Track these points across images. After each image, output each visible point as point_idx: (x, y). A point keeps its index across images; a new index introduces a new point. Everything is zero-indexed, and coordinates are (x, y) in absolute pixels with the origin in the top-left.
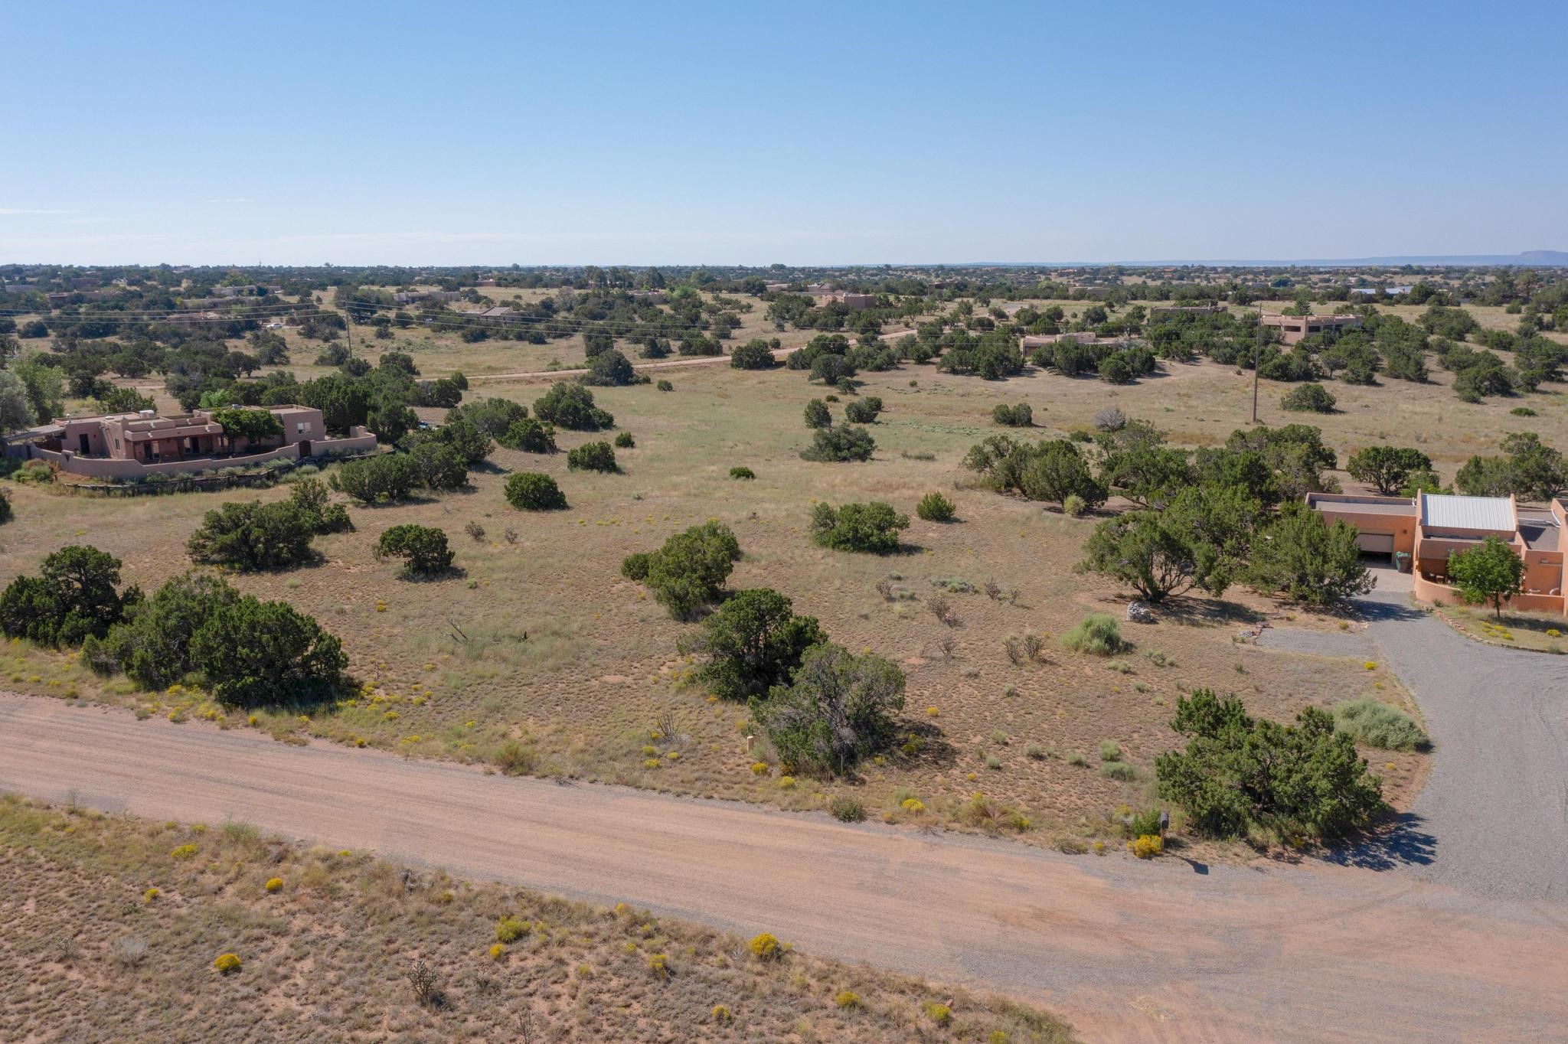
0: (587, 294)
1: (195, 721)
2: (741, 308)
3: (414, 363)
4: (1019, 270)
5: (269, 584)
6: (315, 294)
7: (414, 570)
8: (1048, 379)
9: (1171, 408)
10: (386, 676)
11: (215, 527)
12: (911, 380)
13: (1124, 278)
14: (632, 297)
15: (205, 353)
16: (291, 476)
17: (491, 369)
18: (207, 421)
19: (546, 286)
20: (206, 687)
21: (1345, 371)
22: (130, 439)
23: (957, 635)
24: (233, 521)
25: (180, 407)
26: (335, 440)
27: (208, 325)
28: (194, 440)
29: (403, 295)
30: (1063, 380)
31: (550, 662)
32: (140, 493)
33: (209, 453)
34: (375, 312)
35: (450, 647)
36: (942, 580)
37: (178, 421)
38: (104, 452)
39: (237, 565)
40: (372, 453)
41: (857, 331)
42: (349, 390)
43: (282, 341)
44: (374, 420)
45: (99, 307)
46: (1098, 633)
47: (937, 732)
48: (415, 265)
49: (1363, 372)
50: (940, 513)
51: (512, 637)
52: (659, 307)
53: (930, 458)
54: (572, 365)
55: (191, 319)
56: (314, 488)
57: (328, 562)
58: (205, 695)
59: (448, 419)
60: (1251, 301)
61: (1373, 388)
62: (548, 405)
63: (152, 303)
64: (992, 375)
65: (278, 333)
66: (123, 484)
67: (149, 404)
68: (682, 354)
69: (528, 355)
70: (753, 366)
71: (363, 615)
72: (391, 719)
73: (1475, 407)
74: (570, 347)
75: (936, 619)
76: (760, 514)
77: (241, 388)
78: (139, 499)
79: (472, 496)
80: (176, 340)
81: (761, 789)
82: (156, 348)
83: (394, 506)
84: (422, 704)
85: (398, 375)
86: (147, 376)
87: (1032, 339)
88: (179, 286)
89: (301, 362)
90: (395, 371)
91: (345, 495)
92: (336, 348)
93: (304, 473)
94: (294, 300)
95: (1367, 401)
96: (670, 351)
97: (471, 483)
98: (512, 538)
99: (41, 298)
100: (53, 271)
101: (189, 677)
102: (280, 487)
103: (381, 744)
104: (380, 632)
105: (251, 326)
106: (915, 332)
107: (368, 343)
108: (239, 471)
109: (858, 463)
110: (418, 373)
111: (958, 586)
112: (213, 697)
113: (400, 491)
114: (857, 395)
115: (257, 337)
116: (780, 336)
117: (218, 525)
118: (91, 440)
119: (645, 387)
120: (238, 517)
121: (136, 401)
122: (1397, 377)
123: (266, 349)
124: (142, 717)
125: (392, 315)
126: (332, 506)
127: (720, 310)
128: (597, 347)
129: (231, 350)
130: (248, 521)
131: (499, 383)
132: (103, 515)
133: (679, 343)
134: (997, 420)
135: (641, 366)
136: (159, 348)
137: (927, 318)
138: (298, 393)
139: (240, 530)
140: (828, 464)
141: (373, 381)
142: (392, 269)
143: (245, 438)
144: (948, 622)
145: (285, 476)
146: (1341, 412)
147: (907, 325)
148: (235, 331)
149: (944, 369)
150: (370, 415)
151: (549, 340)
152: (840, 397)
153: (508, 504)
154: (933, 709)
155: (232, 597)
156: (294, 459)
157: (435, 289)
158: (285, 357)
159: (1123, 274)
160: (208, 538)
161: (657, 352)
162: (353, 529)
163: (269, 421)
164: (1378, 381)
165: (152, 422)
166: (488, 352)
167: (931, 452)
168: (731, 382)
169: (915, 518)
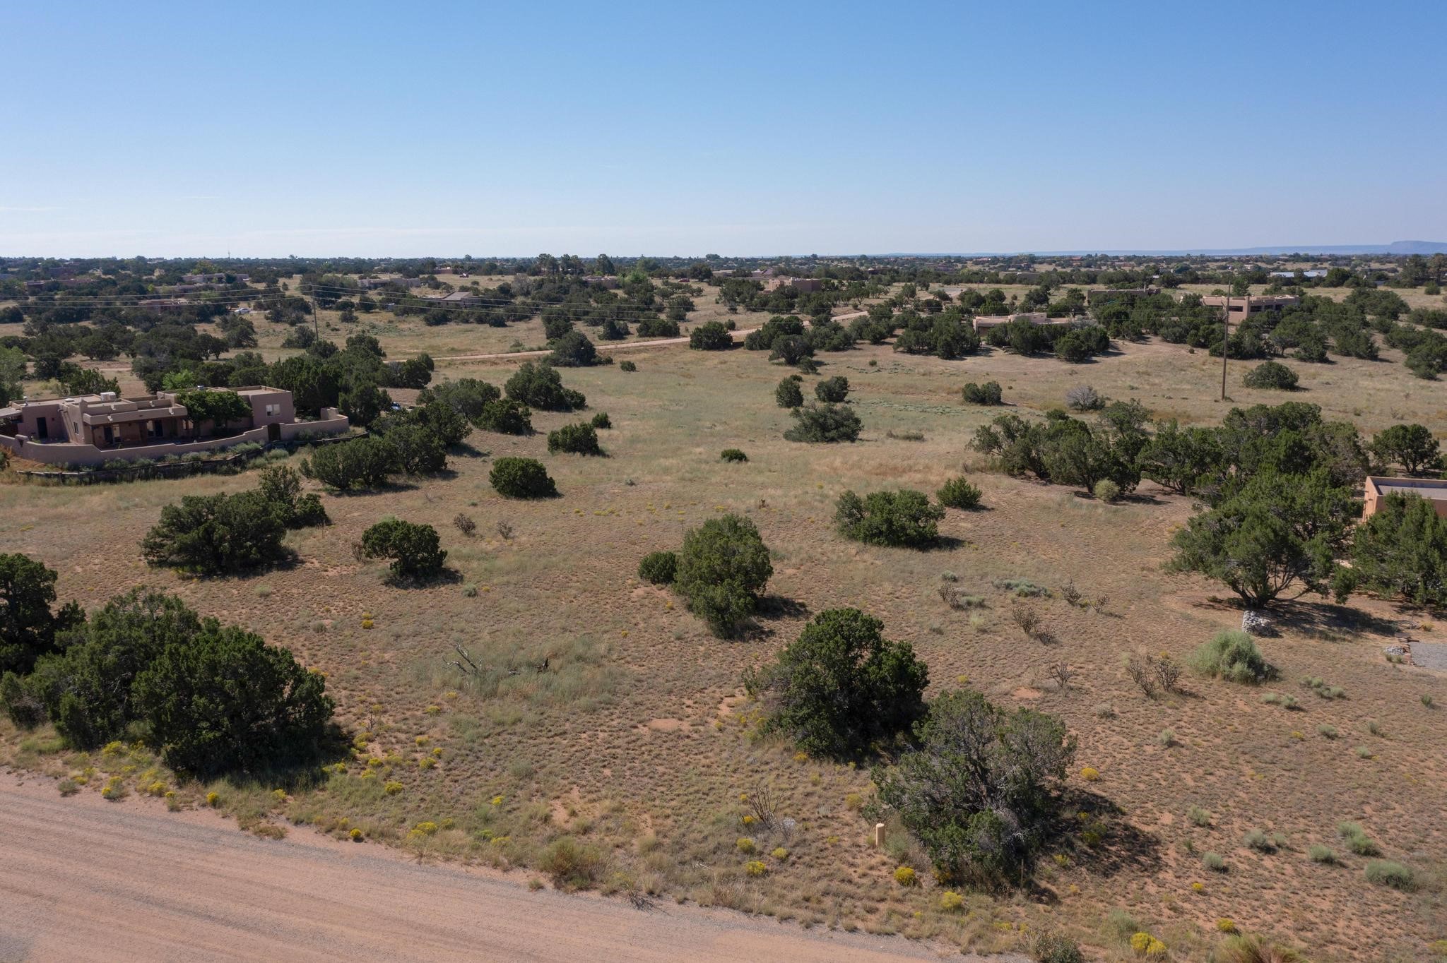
0: (543, 280)
1: (136, 796)
2: (692, 292)
3: (380, 345)
4: (937, 260)
5: (235, 592)
6: (281, 281)
7: (402, 574)
8: (1004, 358)
9: (1136, 385)
10: (381, 723)
11: (174, 524)
12: (870, 359)
13: (1036, 266)
14: (586, 282)
15: (174, 336)
16: (260, 461)
17: (453, 350)
18: (171, 404)
19: (501, 273)
20: (154, 743)
21: (1297, 349)
22: (89, 422)
23: (1060, 654)
24: (194, 517)
25: (145, 388)
26: (305, 423)
27: (179, 309)
28: (158, 423)
29: (366, 282)
30: (1020, 359)
31: (583, 701)
32: (97, 481)
33: (174, 437)
34: (339, 298)
35: (458, 680)
36: (1007, 581)
37: (140, 403)
38: (64, 437)
39: (199, 568)
40: (344, 436)
41: (808, 313)
42: (319, 370)
43: (250, 325)
44: (345, 401)
45: (74, 294)
46: (1238, 655)
48: (374, 257)
49: (1316, 349)
50: (966, 500)
51: (530, 665)
52: (612, 291)
53: (919, 438)
54: (534, 346)
55: (162, 303)
56: (284, 476)
57: (303, 562)
58: (151, 755)
59: (420, 401)
60: (1177, 284)
62: (520, 385)
63: (125, 290)
64: (949, 355)
65: (246, 317)
66: (79, 470)
67: (113, 385)
68: (641, 336)
69: (489, 337)
70: (710, 347)
71: (346, 633)
72: (393, 793)
74: (530, 329)
75: (1024, 635)
76: (768, 501)
77: (208, 369)
78: (95, 487)
79: (453, 482)
80: (148, 324)
81: (918, 913)
82: (125, 332)
83: (371, 493)
84: (431, 767)
85: (366, 356)
86: (116, 358)
87: (983, 319)
88: (153, 274)
89: (268, 345)
90: (363, 352)
91: (317, 481)
92: (302, 331)
93: (273, 458)
94: (261, 286)
95: (1325, 378)
96: (628, 333)
97: (450, 467)
98: (506, 532)
99: (19, 285)
100: (34, 263)
101: (134, 727)
102: (248, 473)
103: (382, 836)
104: (368, 658)
105: (219, 310)
106: (866, 313)
107: (332, 326)
108: (204, 456)
109: (847, 444)
110: (384, 355)
111: (1026, 589)
112: (161, 758)
113: (376, 477)
114: (819, 374)
115: (226, 321)
116: (734, 318)
117: (176, 522)
118: (49, 423)
119: (608, 368)
120: (200, 513)
121: (98, 382)
122: (1348, 354)
123: (235, 332)
124: (68, 791)
125: (356, 300)
126: (304, 497)
127: (672, 294)
128: (557, 330)
129: (200, 333)
130: (211, 517)
131: (464, 364)
132: (56, 506)
133: (638, 325)
134: (966, 399)
135: (602, 347)
136: (129, 331)
137: (874, 301)
138: (266, 374)
139: (201, 528)
140: (816, 445)
141: (341, 362)
142: (353, 260)
143: (211, 421)
144: (1039, 637)
145: (252, 461)
146: (1305, 389)
147: (855, 307)
148: (204, 315)
149: (901, 349)
150: (342, 396)
151: (509, 323)
152: (804, 377)
153: (494, 491)
155: (188, 622)
156: (262, 443)
157: (396, 276)
158: (253, 340)
159: (1034, 263)
160: (166, 536)
161: (616, 334)
162: (328, 522)
163: (237, 402)
164: (1330, 359)
165: (112, 405)
166: (449, 336)
167: (915, 432)
168: (692, 362)
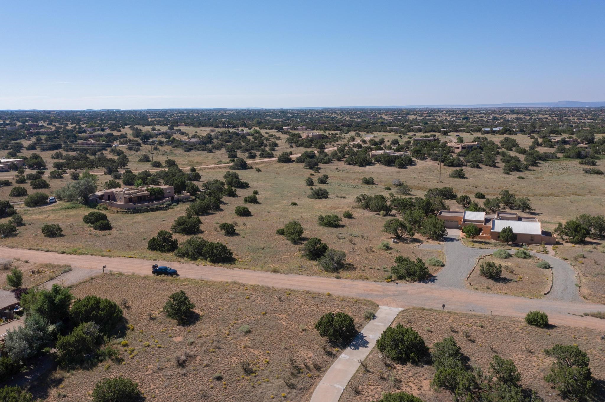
1: (208, 266)
2: (277, 138)
3: (176, 163)
7: (228, 234)
8: (379, 166)
11: (178, 224)
12: (336, 167)
14: (238, 133)
18: (144, 191)
21: (471, 163)
23: (355, 246)
26: (179, 195)
29: (156, 132)
30: (383, 167)
31: (271, 253)
33: (145, 200)
34: (149, 139)
35: (249, 251)
36: (351, 234)
37: (136, 191)
39: (184, 233)
41: (317, 148)
44: (187, 189)
46: (385, 246)
47: (353, 265)
49: (476, 163)
50: (349, 216)
52: (248, 137)
53: (344, 198)
54: (226, 161)
56: (191, 212)
59: (203, 186)
61: (478, 169)
64: (362, 165)
68: (261, 157)
69: (208, 157)
70: (285, 162)
72: (246, 264)
73: (508, 176)
74: (222, 154)
75: (350, 243)
79: (225, 212)
81: (322, 274)
87: (374, 152)
93: (174, 206)
95: (475, 174)
96: (256, 156)
97: (222, 207)
98: (245, 225)
106: (336, 148)
109: (324, 199)
111: (354, 235)
113: (205, 211)
114: (320, 173)
115: (113, 151)
116: (292, 150)
118: (111, 197)
119: (251, 170)
122: (487, 165)
124: (197, 265)
127: (270, 139)
128: (232, 156)
133: (259, 153)
134: (363, 182)
135: (249, 162)
137: (340, 143)
139: (185, 225)
140: (316, 200)
143: (155, 195)
144: (353, 244)
145: (170, 207)
146: (466, 178)
147: (333, 145)
149: (346, 163)
151: (214, 151)
152: (314, 174)
153: (236, 215)
154: (351, 261)
156: (171, 202)
157: (165, 129)
160: (175, 227)
161: (252, 156)
163: (161, 191)
164: (480, 167)
167: (344, 195)
168: (279, 168)
169: (343, 217)
